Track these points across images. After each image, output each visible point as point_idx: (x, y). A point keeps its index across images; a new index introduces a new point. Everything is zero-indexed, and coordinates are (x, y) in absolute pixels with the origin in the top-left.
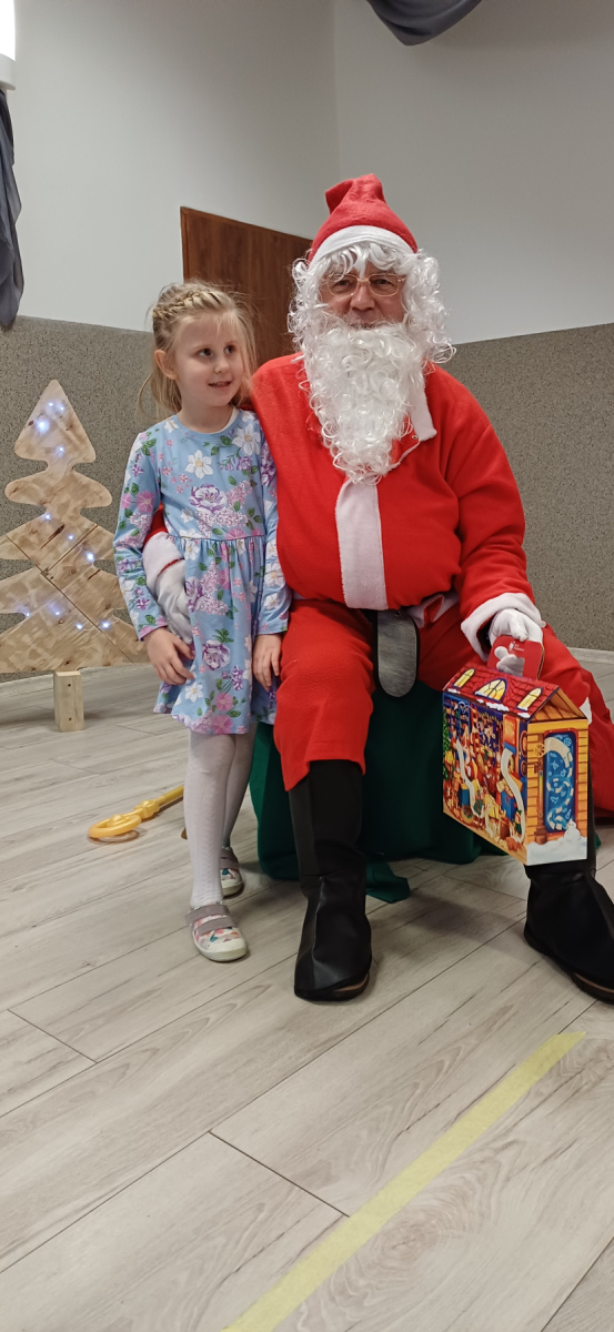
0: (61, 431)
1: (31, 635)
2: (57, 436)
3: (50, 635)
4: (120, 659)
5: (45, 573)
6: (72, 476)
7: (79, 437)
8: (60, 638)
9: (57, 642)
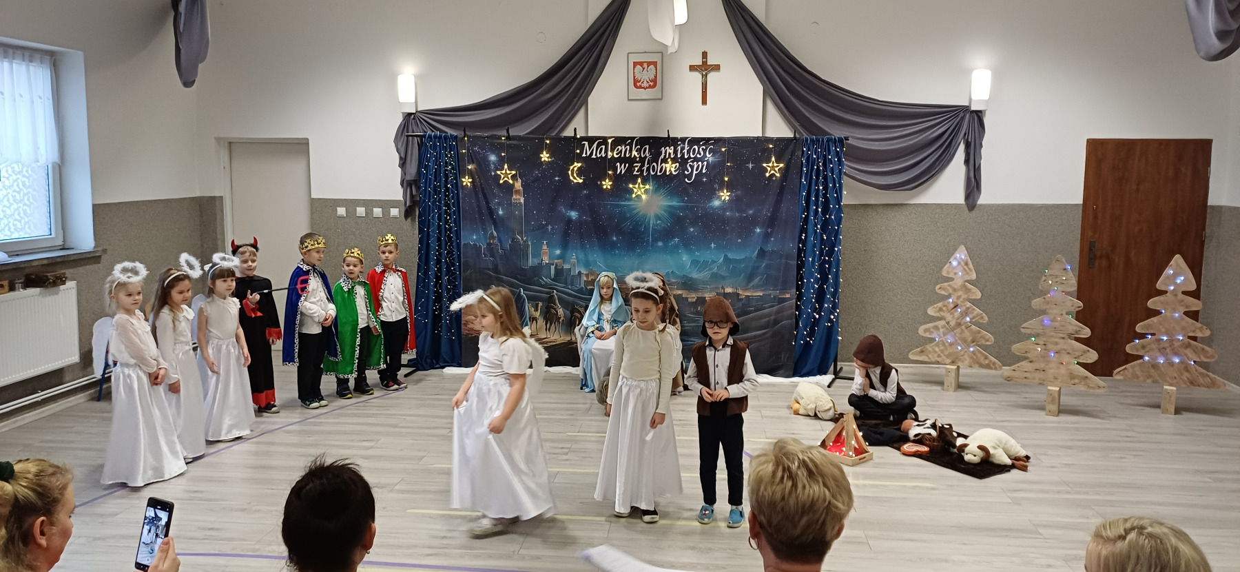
0: (962, 266)
1: (939, 347)
2: (962, 269)
3: (946, 349)
4: (977, 365)
5: (948, 323)
6: (964, 285)
7: (970, 269)
8: (951, 351)
9: (949, 353)
